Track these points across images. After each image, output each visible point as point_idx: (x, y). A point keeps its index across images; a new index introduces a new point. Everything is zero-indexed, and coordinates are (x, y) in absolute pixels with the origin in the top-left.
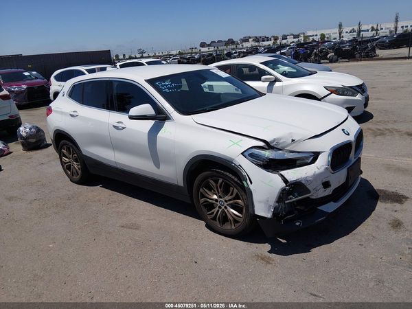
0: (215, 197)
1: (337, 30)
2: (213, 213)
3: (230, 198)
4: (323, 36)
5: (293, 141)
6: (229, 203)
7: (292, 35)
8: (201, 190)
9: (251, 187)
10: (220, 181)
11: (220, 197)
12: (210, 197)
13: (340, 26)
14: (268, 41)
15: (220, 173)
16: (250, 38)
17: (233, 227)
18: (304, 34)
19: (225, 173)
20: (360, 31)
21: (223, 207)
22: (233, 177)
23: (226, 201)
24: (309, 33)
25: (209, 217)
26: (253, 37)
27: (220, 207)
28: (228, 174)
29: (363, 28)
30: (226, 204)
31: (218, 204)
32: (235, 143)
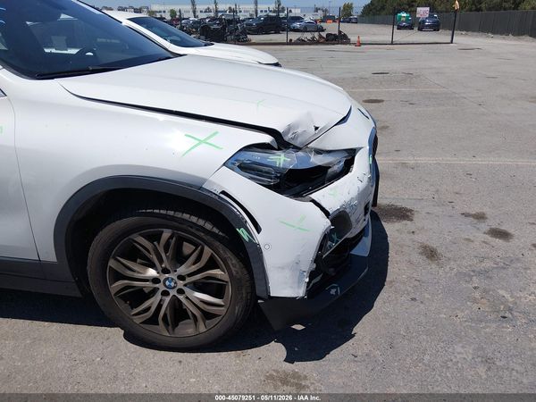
0: (152, 272)
2: (148, 309)
3: (194, 268)
5: (316, 128)
6: (188, 280)
8: (112, 263)
9: (260, 238)
10: (166, 234)
11: (165, 271)
12: (136, 275)
15: (165, 217)
17: (202, 328)
19: (179, 215)
21: (173, 292)
22: (201, 222)
23: (181, 278)
25: (138, 320)
27: (165, 293)
28: (186, 216)
30: (181, 284)
31: (161, 287)
32: (200, 142)
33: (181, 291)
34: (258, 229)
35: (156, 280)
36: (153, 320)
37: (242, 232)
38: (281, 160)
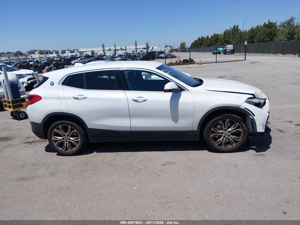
0: (221, 131)
1: (102, 49)
2: (219, 141)
3: (233, 129)
4: (93, 52)
7: (69, 50)
9: (255, 118)
11: (225, 130)
13: (103, 46)
14: (51, 53)
16: (36, 51)
18: (77, 50)
20: (115, 50)
23: (229, 132)
24: (82, 50)
26: (38, 51)
27: (224, 137)
29: (117, 48)
30: (229, 134)
31: (224, 135)
32: (238, 98)
33: (229, 136)
34: (254, 116)
35: (222, 133)
36: (221, 145)
37: (250, 117)
38: (255, 101)
